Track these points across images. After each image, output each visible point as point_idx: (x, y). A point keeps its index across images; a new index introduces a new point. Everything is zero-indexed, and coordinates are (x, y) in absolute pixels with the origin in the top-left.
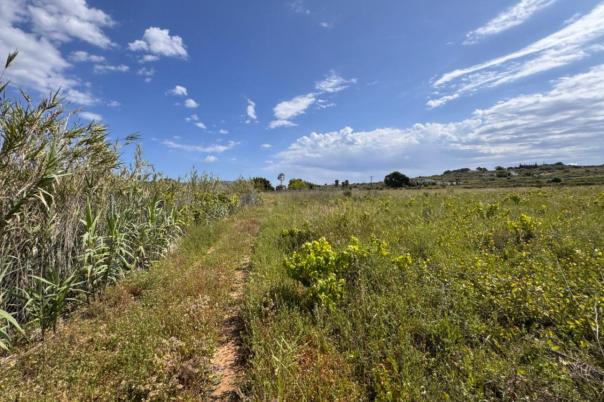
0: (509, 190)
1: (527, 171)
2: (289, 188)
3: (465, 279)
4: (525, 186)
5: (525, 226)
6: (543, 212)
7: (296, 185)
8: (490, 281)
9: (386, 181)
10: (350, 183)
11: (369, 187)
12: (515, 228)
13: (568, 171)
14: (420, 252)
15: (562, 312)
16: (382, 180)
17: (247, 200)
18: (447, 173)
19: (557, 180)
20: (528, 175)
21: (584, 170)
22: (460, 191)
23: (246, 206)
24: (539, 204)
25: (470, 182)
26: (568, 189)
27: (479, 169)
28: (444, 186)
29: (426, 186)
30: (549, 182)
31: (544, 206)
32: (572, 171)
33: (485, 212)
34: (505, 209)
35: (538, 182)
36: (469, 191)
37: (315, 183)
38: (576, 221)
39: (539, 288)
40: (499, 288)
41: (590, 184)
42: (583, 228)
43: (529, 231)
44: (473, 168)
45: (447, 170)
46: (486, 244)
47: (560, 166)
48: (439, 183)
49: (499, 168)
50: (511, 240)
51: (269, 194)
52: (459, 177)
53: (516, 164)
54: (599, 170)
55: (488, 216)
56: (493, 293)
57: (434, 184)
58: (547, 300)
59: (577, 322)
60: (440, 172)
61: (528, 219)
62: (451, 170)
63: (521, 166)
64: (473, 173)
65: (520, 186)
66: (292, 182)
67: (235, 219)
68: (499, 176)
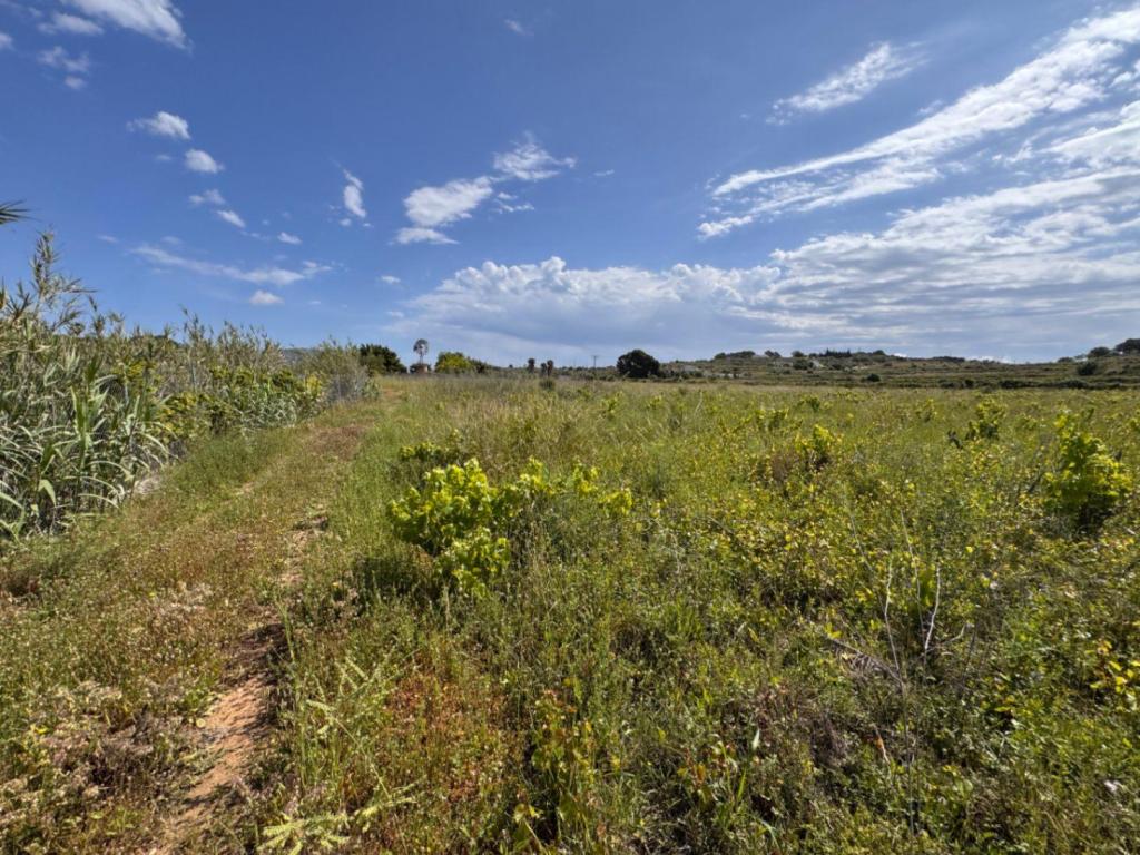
0: (807, 389)
1: (838, 361)
2: (436, 371)
3: (719, 531)
4: (832, 385)
5: (819, 445)
6: (848, 424)
7: (451, 365)
8: (756, 533)
9: (620, 365)
10: (557, 366)
11: (590, 375)
12: (804, 448)
13: (890, 365)
14: (655, 488)
15: (852, 577)
16: (614, 363)
17: (344, 389)
18: (721, 357)
19: (874, 378)
20: (837, 367)
21: (909, 365)
22: (736, 389)
23: (340, 402)
24: (843, 413)
25: (754, 374)
26: (887, 392)
27: (769, 353)
28: (713, 379)
29: (685, 377)
30: (863, 380)
31: (851, 416)
32: (895, 364)
33: (767, 423)
34: (796, 418)
35: (849, 379)
36: (750, 389)
37: (488, 363)
38: (888, 439)
39: (823, 542)
40: (768, 546)
41: (915, 386)
42: (895, 448)
43: (823, 453)
44: (760, 352)
45: (719, 352)
46: (760, 472)
47: (880, 357)
48: (707, 373)
49: (798, 355)
50: (796, 468)
51: (394, 380)
52: (738, 365)
53: (821, 349)
54: (928, 364)
55: (770, 429)
56: (758, 552)
57: (699, 375)
58: (834, 560)
59: (869, 592)
60: (710, 356)
61: (824, 432)
62: (726, 353)
63: (829, 354)
64: (760, 360)
65: (825, 384)
66: (443, 358)
67: (311, 426)
68: (797, 367)
